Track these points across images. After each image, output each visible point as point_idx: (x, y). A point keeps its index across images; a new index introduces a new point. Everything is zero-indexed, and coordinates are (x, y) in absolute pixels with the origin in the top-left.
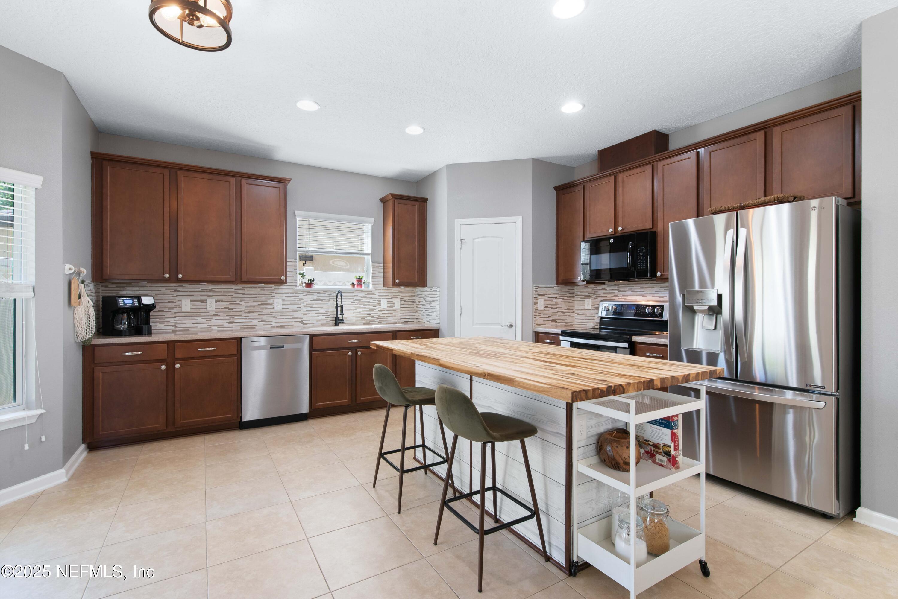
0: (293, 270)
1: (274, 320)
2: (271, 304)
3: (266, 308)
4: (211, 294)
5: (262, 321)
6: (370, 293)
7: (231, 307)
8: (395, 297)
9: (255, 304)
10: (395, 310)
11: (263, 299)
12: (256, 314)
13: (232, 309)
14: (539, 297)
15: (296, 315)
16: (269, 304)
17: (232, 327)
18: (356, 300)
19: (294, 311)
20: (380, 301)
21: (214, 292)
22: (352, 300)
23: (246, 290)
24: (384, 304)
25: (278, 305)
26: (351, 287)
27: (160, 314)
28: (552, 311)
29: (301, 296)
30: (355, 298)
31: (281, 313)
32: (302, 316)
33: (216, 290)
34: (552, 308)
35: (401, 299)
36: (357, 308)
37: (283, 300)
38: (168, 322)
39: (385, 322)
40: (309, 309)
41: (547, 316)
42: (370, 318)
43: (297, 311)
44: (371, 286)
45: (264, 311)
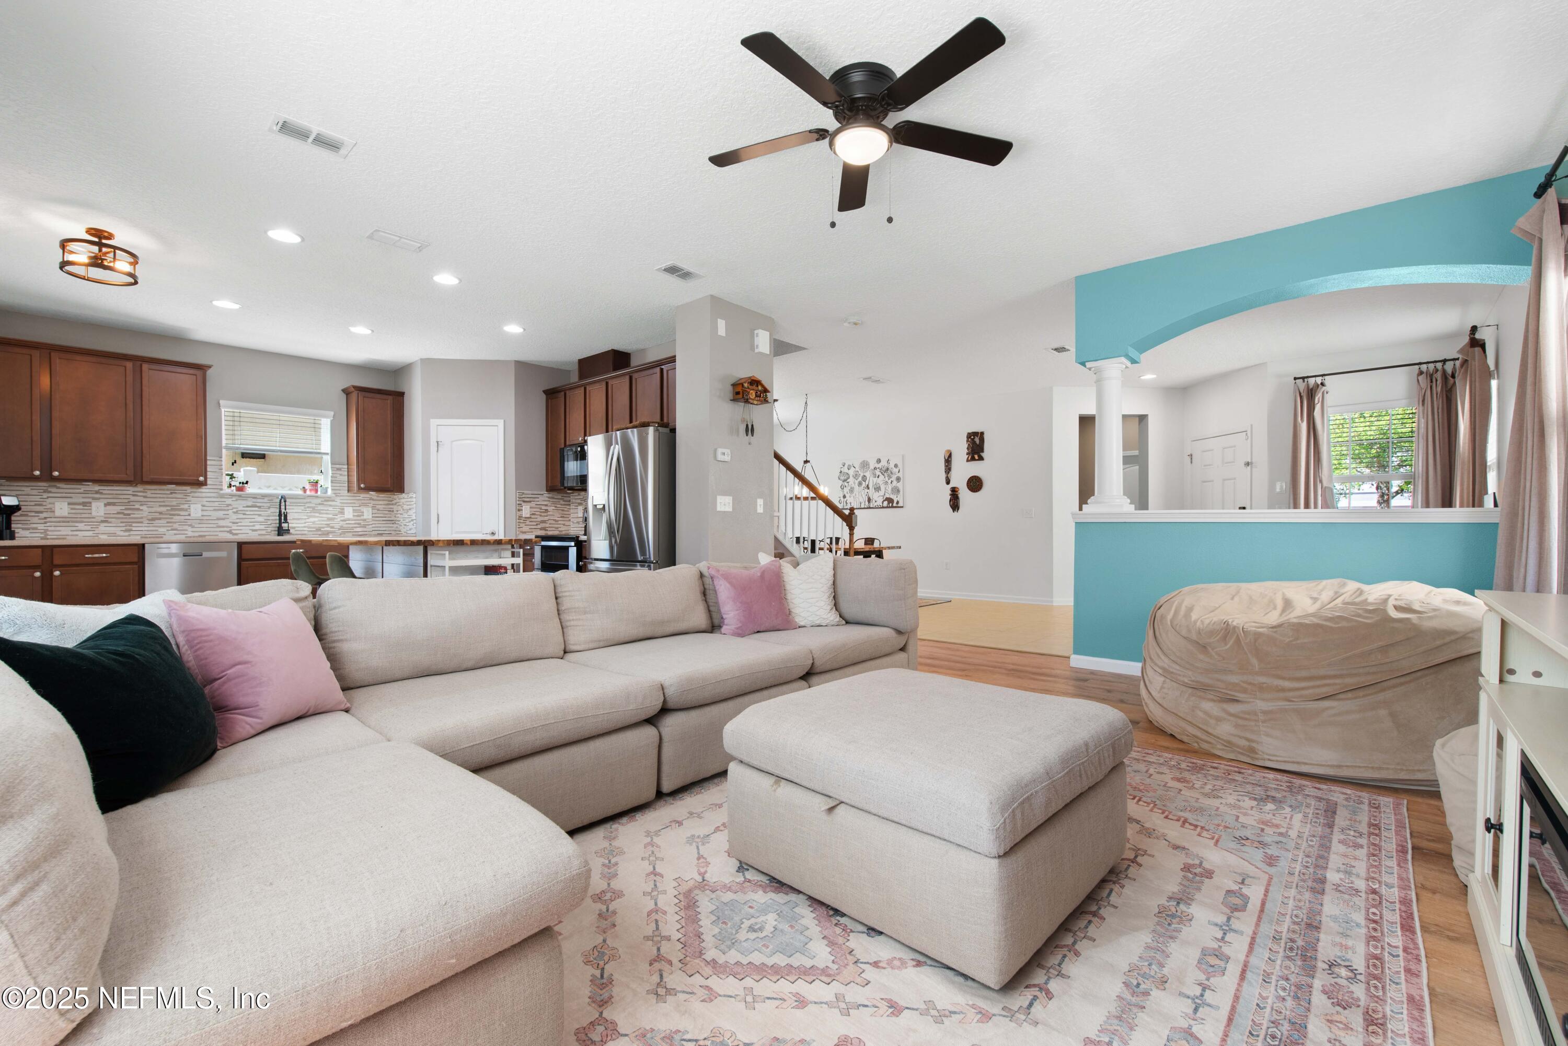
0: (217, 470)
1: (190, 529)
2: (186, 510)
3: (179, 515)
4: (97, 496)
5: (172, 530)
6: (329, 499)
7: (126, 512)
8: (365, 505)
9: (163, 509)
10: (365, 520)
11: (174, 503)
12: (163, 521)
13: (129, 515)
14: (523, 504)
15: (221, 523)
16: (182, 510)
17: (129, 535)
18: (308, 507)
19: (218, 519)
20: (343, 509)
21: (101, 493)
22: (302, 508)
23: (149, 492)
24: (349, 513)
25: (196, 510)
26: (301, 492)
27: (26, 517)
28: (540, 519)
29: (229, 501)
30: (307, 505)
31: (201, 521)
32: (230, 525)
33: (105, 492)
34: (541, 516)
35: (373, 508)
36: (309, 517)
37: (203, 506)
38: (36, 527)
39: (351, 534)
40: (242, 516)
41: (535, 524)
42: (329, 529)
43: (223, 519)
44: (330, 492)
45: (175, 517)
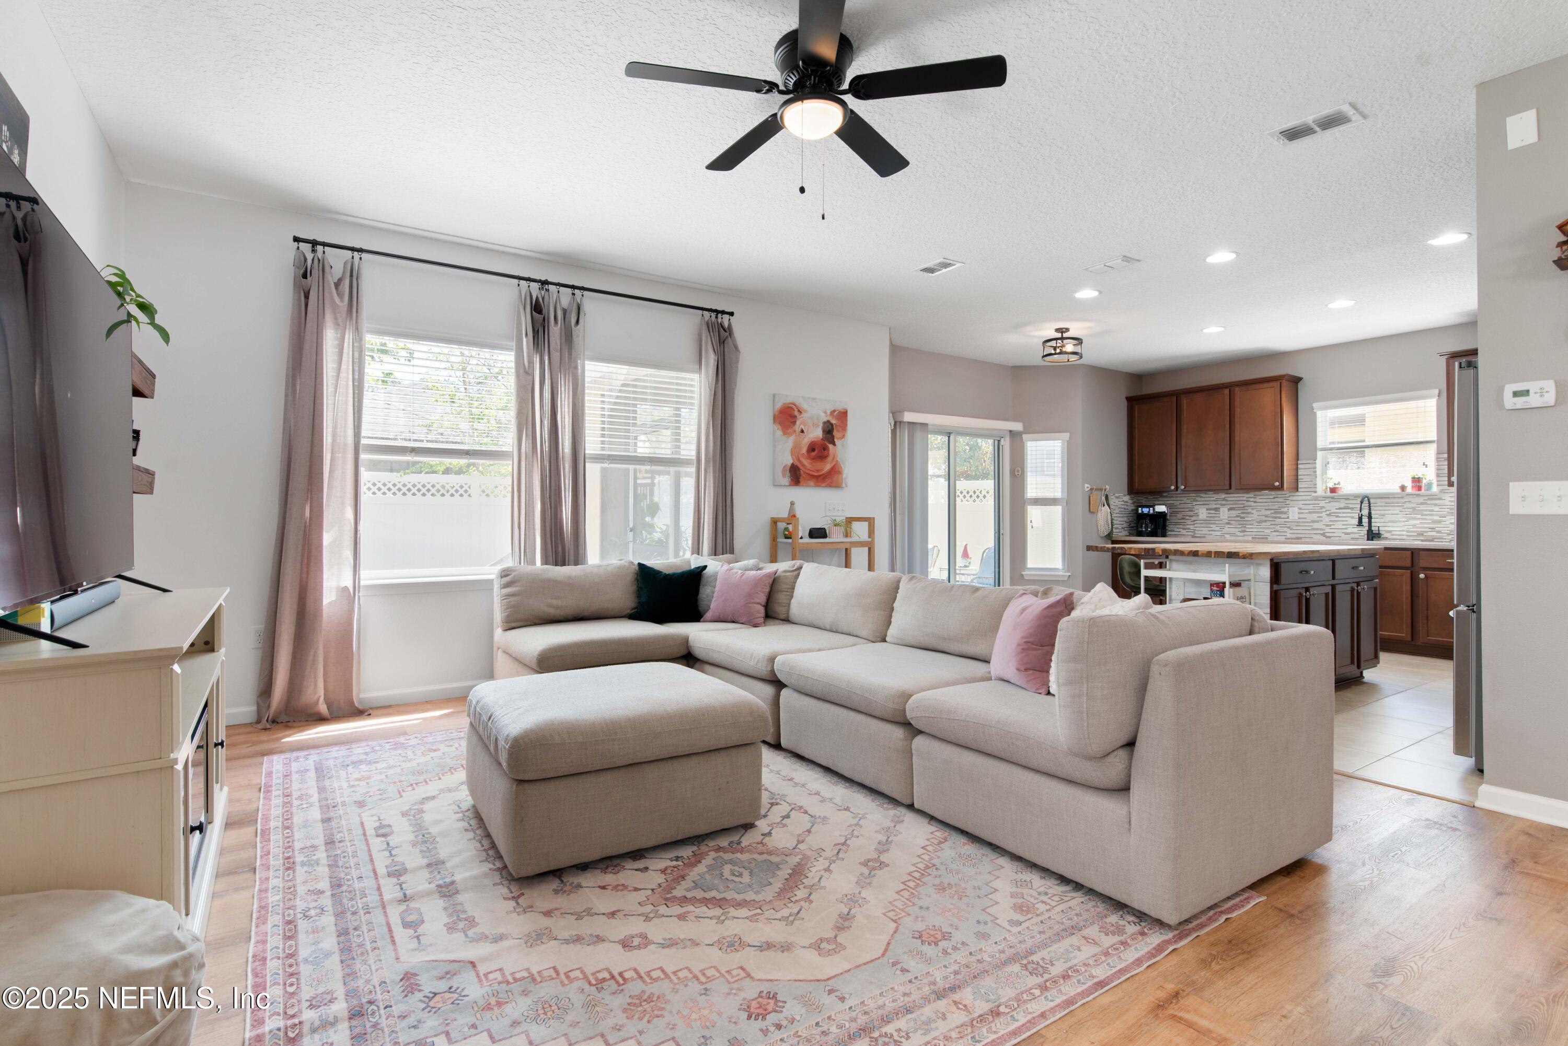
0: (1313, 473)
1: (1289, 531)
2: (1285, 513)
3: (1280, 518)
4: (1224, 502)
5: (1275, 531)
6: (1433, 497)
7: (1242, 515)
9: (1268, 512)
11: (1276, 507)
12: (1268, 523)
13: (1244, 518)
15: (1316, 525)
16: (1282, 513)
17: (1244, 536)
18: (1409, 508)
19: (1313, 522)
21: (1226, 500)
22: (1400, 509)
23: (1258, 497)
25: (1293, 513)
26: (1399, 491)
27: (1183, 521)
29: (1322, 504)
30: (1407, 505)
31: (1297, 523)
32: (1324, 527)
33: (1229, 499)
36: (1409, 519)
37: (1300, 509)
38: (1189, 529)
40: (1334, 518)
42: (1434, 534)
43: (1317, 522)
44: (1435, 489)
45: (1278, 520)
